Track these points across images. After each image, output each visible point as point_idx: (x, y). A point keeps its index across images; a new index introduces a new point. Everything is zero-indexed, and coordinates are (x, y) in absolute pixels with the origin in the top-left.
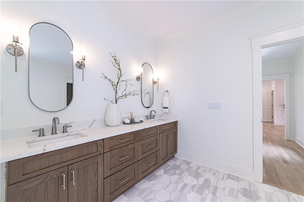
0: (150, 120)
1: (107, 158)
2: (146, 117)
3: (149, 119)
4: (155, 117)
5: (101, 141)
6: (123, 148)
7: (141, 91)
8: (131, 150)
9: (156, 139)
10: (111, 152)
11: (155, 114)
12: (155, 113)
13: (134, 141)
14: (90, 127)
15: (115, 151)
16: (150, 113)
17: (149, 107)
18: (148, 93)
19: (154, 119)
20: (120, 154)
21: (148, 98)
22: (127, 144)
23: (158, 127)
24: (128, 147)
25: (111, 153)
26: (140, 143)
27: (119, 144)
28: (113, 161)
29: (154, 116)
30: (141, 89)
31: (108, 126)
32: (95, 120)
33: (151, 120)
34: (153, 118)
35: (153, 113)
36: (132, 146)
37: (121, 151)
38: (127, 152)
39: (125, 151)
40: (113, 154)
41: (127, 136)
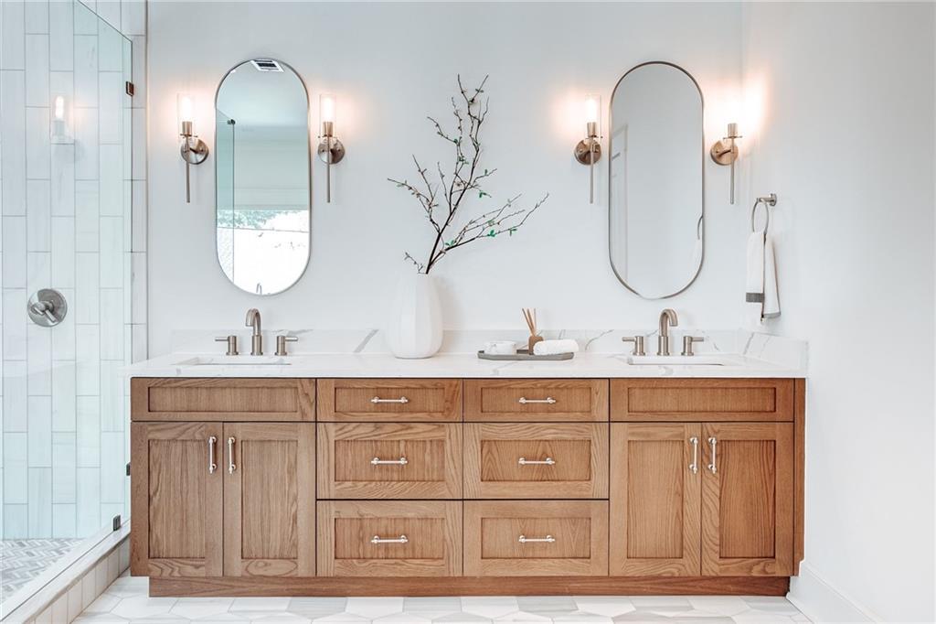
1: (328, 442)
5: (306, 383)
6: (389, 428)
8: (428, 445)
10: (340, 425)
13: (440, 417)
14: (359, 349)
15: (354, 428)
20: (379, 444)
22: (405, 417)
23: (599, 387)
24: (411, 428)
25: (341, 429)
26: (474, 432)
27: (372, 410)
28: (350, 457)
32: (376, 331)
36: (433, 434)
37: (380, 435)
38: (406, 446)
39: (399, 441)
40: (348, 435)
41: (407, 388)
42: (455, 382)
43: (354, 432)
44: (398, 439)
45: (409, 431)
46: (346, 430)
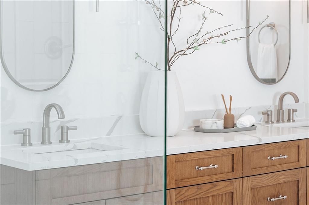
0: (275, 125)
2: (263, 114)
3: (272, 123)
4: (296, 116)
6: (205, 188)
7: (248, 27)
8: (224, 196)
9: (295, 179)
10: (178, 190)
11: (294, 106)
12: (297, 100)
13: (231, 176)
14: (109, 134)
15: (186, 191)
16: (277, 103)
17: (272, 81)
18: (272, 26)
19: (291, 124)
20: (198, 200)
21: (272, 45)
22: (214, 178)
23: (303, 145)
24: (216, 186)
25: (178, 193)
26: (248, 183)
27: (195, 176)
29: (291, 112)
30: (248, 21)
31: (146, 135)
32: (120, 117)
33: (281, 125)
34: (289, 120)
35: (289, 102)
36: (227, 189)
37: (200, 194)
38: (212, 199)
39: (209, 196)
40: (182, 197)
41: (215, 157)
42: (239, 149)
43: (186, 194)
44: (208, 195)
45: (216, 188)
46: (181, 193)
